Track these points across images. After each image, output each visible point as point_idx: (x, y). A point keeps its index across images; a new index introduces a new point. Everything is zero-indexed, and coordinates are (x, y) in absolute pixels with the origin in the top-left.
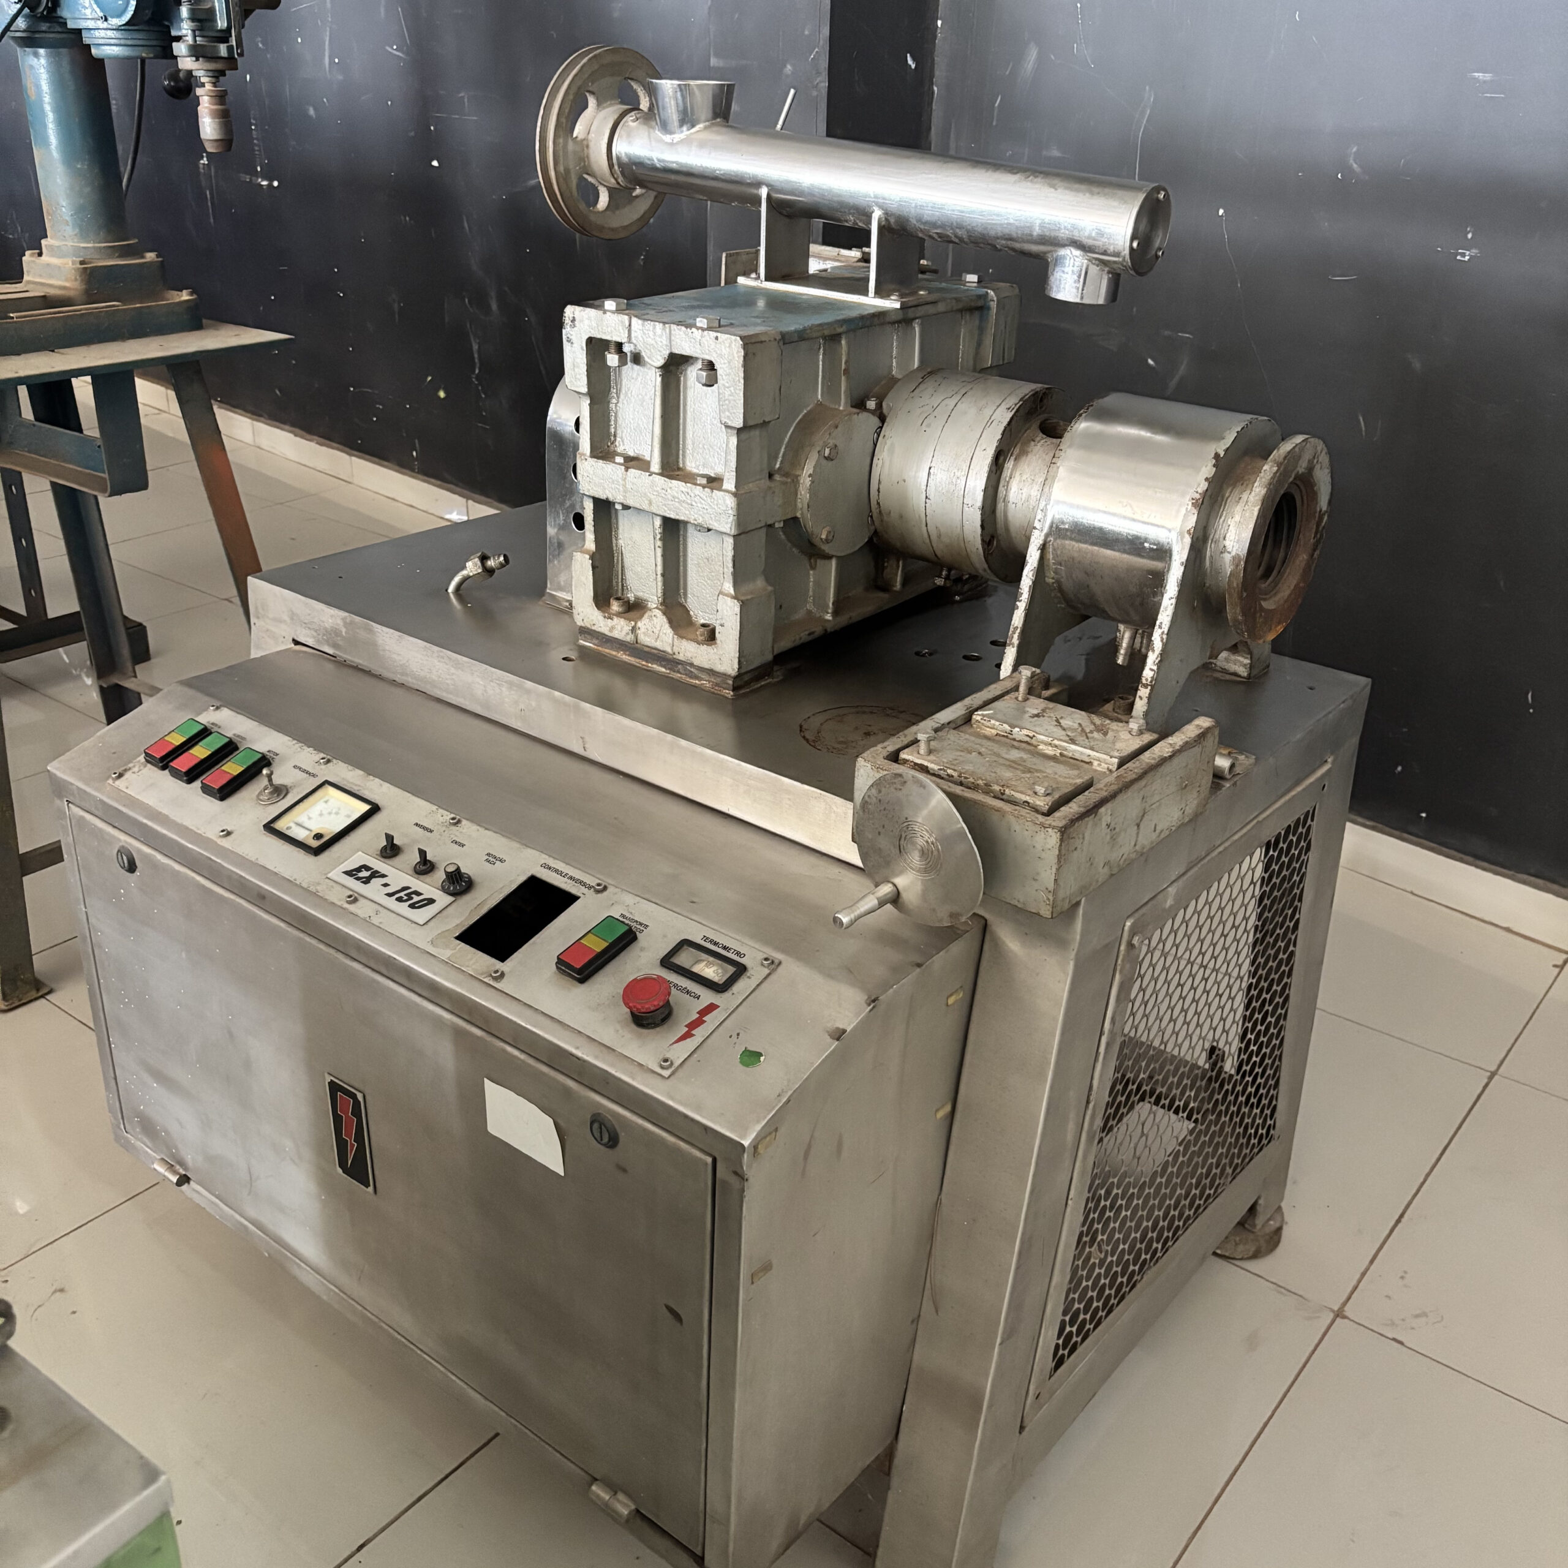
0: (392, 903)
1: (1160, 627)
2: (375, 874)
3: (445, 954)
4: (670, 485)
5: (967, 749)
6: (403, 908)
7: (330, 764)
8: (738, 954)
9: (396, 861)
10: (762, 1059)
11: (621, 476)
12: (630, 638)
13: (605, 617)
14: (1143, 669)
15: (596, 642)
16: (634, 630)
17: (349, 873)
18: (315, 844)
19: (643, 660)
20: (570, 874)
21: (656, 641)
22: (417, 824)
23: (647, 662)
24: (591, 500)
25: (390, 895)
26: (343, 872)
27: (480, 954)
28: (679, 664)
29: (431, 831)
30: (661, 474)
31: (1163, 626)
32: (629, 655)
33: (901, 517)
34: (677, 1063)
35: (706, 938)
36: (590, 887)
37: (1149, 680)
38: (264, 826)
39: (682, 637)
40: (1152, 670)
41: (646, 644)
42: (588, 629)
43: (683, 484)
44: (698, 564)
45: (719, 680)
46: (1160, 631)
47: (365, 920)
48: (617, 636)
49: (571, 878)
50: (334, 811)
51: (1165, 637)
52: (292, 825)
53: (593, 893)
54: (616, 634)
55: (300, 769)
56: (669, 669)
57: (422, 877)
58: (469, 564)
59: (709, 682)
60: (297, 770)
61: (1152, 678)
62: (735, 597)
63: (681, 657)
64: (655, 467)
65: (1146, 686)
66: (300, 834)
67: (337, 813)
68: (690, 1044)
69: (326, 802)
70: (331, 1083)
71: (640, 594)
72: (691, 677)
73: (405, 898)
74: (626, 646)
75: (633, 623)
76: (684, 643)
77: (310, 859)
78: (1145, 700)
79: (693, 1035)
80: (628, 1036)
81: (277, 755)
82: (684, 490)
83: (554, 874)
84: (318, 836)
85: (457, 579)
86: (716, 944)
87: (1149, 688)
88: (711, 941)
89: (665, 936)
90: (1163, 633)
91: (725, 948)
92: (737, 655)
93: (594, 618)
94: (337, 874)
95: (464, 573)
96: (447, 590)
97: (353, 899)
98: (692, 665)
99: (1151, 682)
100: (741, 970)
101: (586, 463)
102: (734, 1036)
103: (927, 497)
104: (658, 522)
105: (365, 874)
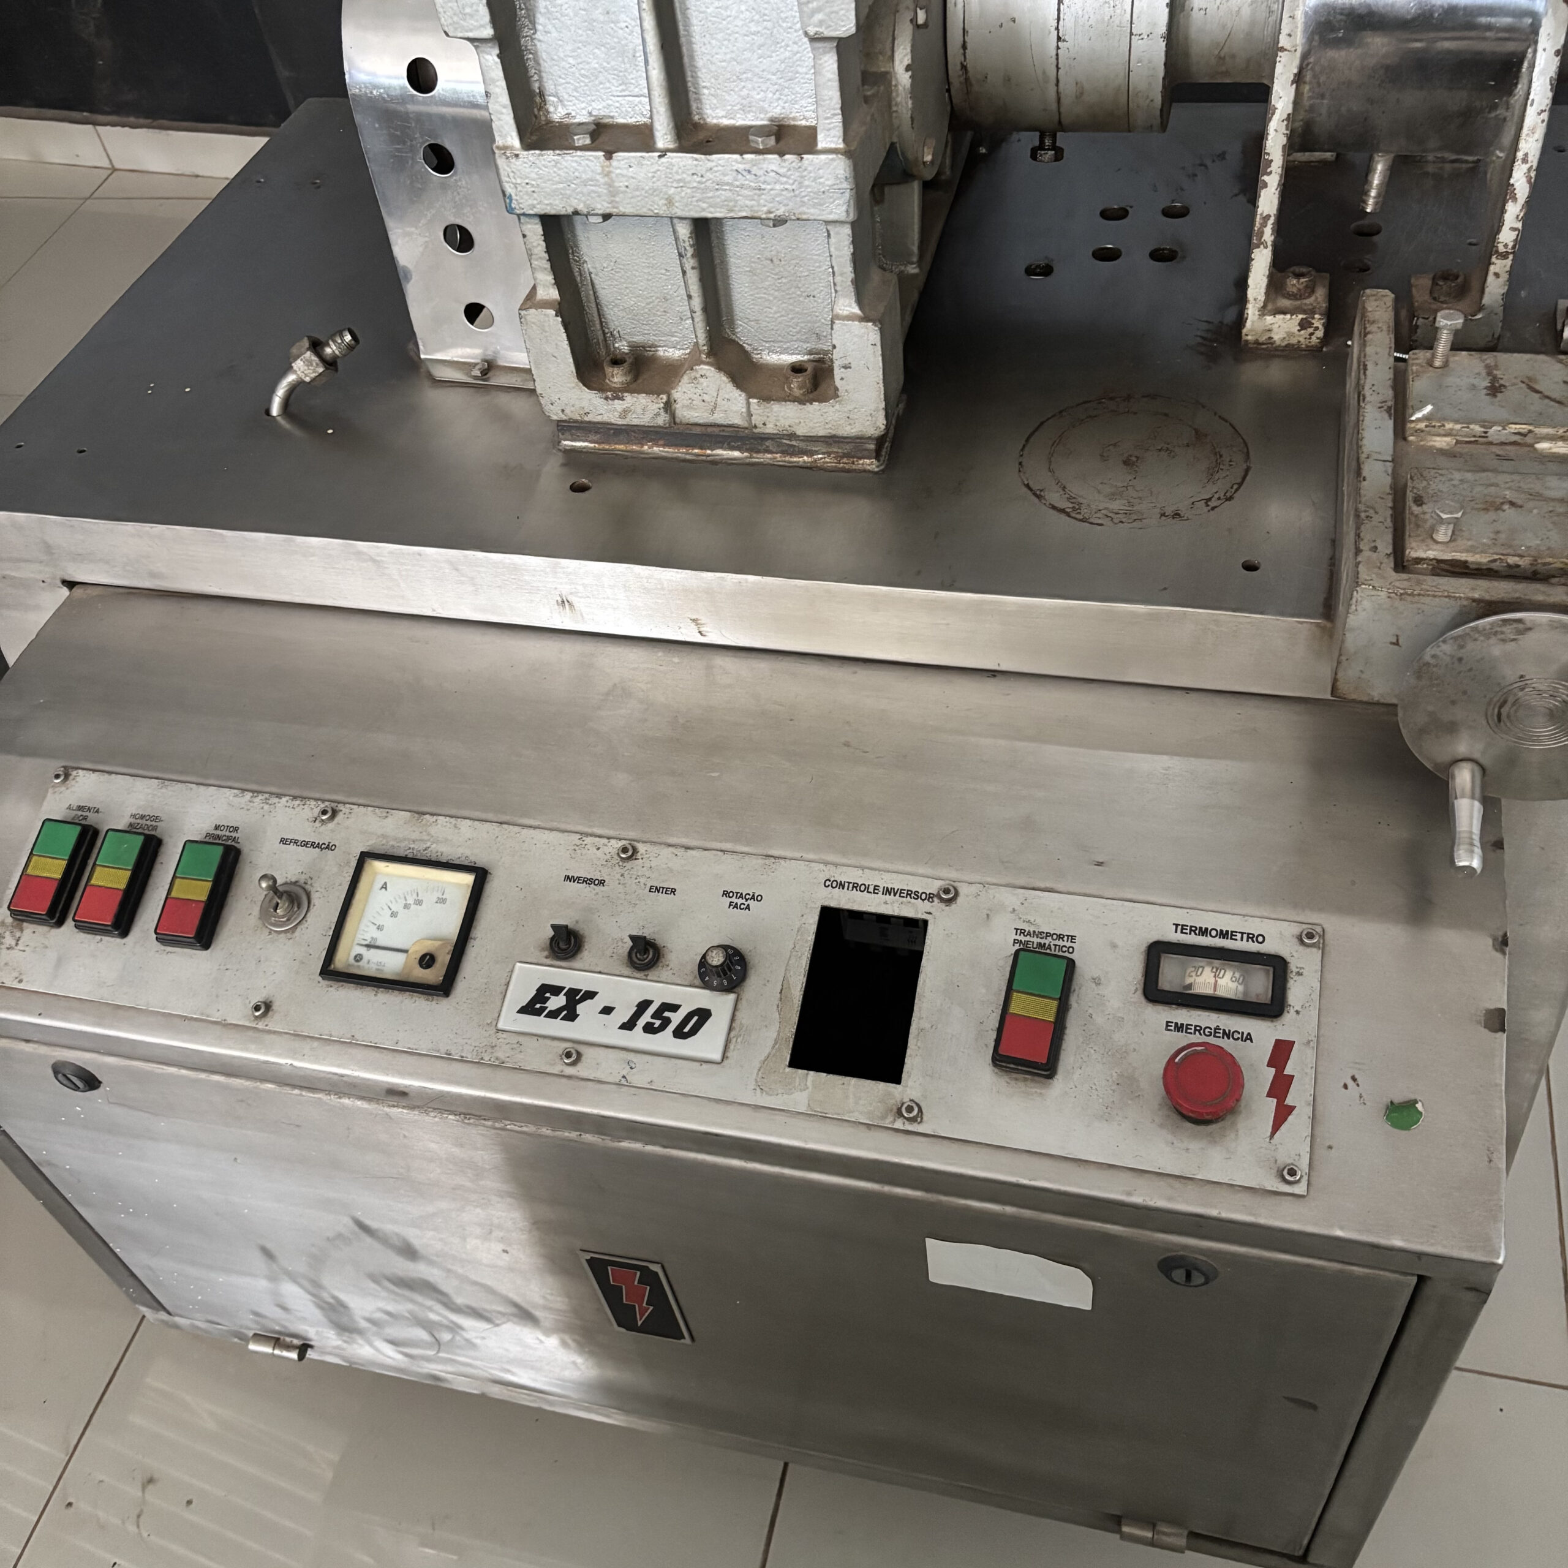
0: (638, 1038)
1: (1525, 160)
2: (575, 998)
3: (799, 1100)
4: (710, 165)
5: (1492, 504)
6: (665, 1041)
7: (340, 817)
8: (1251, 937)
9: (587, 956)
10: (1419, 1106)
11: (599, 170)
12: (662, 420)
13: (606, 398)
14: (1499, 231)
15: (597, 437)
16: (668, 406)
17: (528, 1009)
18: (434, 975)
19: (694, 447)
20: (882, 884)
21: (713, 412)
22: (568, 878)
23: (701, 448)
24: (537, 220)
25: (629, 1025)
26: (519, 1012)
27: (853, 1082)
28: (768, 439)
29: (602, 883)
30: (682, 149)
31: (1530, 158)
32: (664, 446)
33: (1008, 79)
34: (1303, 1165)
35: (1181, 928)
36: (930, 897)
37: (1511, 245)
38: (321, 973)
39: (766, 399)
40: (1513, 229)
41: (692, 421)
42: (576, 421)
43: (736, 157)
44: (752, 272)
45: (848, 448)
46: (1525, 167)
47: (619, 1084)
48: (635, 422)
49: (888, 891)
50: (410, 901)
51: (1533, 174)
52: (362, 951)
53: (942, 905)
54: (633, 420)
55: (296, 842)
56: (747, 450)
57: (652, 974)
58: (298, 365)
59: (829, 454)
60: (292, 847)
61: (1516, 240)
62: (865, 319)
63: (770, 429)
64: (663, 136)
65: (1504, 256)
66: (391, 964)
67: (419, 903)
68: (1298, 1124)
69: (384, 887)
70: (591, 1262)
71: (638, 339)
72: (792, 455)
73: (657, 1023)
74: (657, 433)
75: (664, 397)
76: (776, 407)
77: (441, 1007)
78: (1504, 277)
79: (1292, 1108)
80: (1195, 1145)
81: (236, 829)
82: (741, 167)
83: (856, 893)
84: (427, 960)
85: (281, 392)
86: (1204, 932)
87: (1511, 257)
88: (1193, 930)
89: (1114, 946)
90: (1529, 170)
91: (1223, 934)
92: (883, 405)
93: (585, 404)
94: (511, 1020)
95: (291, 378)
96: (268, 412)
97: (573, 1055)
98: (792, 436)
99: (1514, 247)
100: (1278, 967)
101: (519, 162)
102: (1350, 1083)
103: (1059, 39)
104: (684, 231)
105: (556, 1002)
